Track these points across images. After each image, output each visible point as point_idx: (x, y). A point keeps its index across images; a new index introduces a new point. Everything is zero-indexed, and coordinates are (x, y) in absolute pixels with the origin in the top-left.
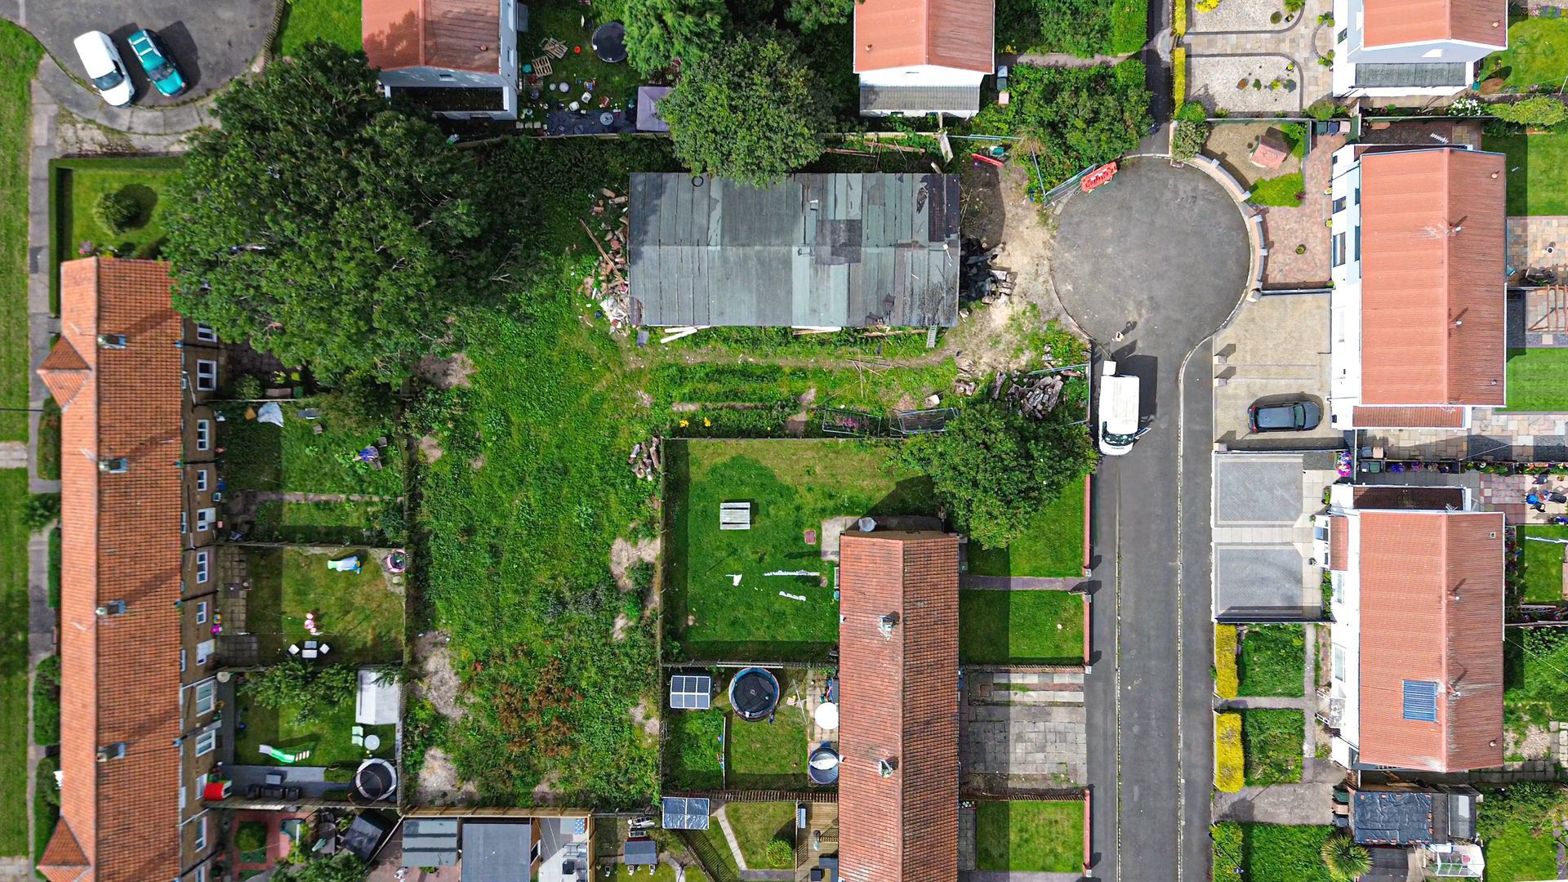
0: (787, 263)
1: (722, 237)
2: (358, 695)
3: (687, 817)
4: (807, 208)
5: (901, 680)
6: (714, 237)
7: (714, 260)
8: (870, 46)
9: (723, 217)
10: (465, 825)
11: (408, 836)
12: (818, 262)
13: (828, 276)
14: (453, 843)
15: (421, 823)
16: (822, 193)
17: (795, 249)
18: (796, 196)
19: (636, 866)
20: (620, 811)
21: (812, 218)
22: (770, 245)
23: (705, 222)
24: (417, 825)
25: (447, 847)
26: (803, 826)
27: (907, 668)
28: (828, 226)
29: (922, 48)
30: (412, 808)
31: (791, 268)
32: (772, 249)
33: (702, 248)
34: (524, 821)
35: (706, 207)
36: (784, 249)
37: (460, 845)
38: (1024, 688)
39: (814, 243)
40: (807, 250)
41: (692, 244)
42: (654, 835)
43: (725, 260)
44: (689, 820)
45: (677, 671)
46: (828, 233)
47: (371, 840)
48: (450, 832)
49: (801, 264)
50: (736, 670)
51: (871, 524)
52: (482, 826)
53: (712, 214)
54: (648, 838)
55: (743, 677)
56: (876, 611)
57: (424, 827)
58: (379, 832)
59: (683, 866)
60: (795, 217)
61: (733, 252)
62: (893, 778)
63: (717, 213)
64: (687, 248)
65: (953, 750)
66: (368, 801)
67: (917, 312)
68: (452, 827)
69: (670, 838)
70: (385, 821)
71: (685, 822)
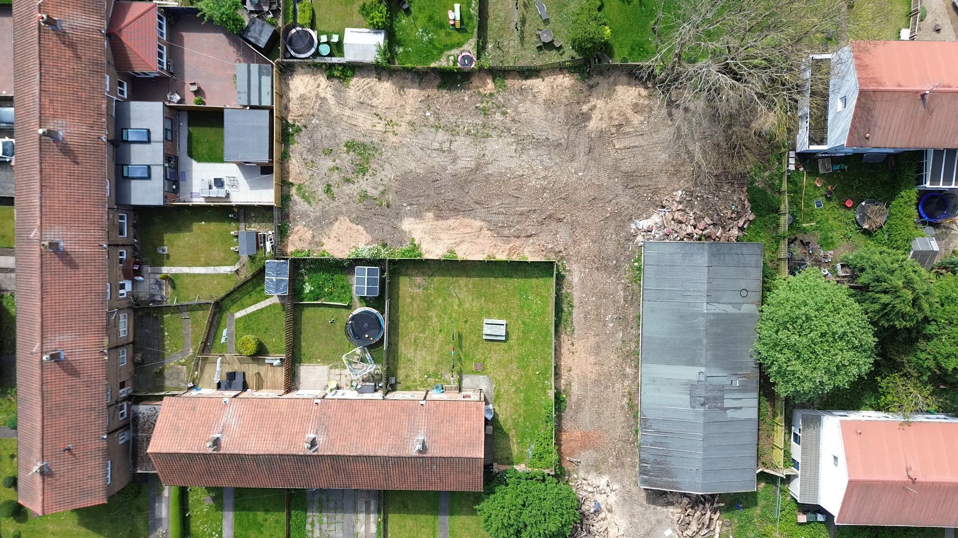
0: (692, 363)
1: (714, 314)
2: (368, 30)
3: (274, 279)
4: (733, 378)
5: (378, 454)
6: (713, 308)
7: (696, 307)
8: (860, 433)
9: (727, 314)
10: (268, 111)
11: (260, 68)
12: (692, 387)
13: (681, 393)
14: (255, 102)
15: (270, 78)
16: (743, 389)
17: (703, 369)
18: (742, 369)
19: (237, 237)
20: (279, 226)
21: (725, 381)
22: (707, 350)
23: (724, 300)
24: (268, 75)
25: (252, 98)
26: (267, 361)
27: (386, 459)
28: (719, 394)
29: (861, 476)
30: (281, 70)
31: (688, 365)
32: (703, 352)
33: (705, 299)
34: (271, 155)
35: (734, 301)
36: (703, 361)
37: (252, 108)
38: (367, 524)
39: (708, 383)
40: (702, 379)
41: (708, 291)
42: (261, 252)
43: (695, 315)
44: (272, 281)
45: (382, 272)
46: (715, 394)
47: (257, 40)
48: (262, 100)
49: (692, 373)
50: (383, 313)
51: (490, 417)
52: (267, 124)
53: (730, 306)
54: (258, 247)
55: (377, 318)
56: (429, 433)
57: (266, 80)
58: (262, 45)
59: (237, 272)
60: (727, 369)
61: (701, 322)
62: (303, 448)
63: (730, 309)
64: (705, 287)
65: (324, 485)
66: (285, 37)
67: (652, 458)
68: (266, 102)
69: (259, 265)
70: (270, 50)
71: (270, 277)
